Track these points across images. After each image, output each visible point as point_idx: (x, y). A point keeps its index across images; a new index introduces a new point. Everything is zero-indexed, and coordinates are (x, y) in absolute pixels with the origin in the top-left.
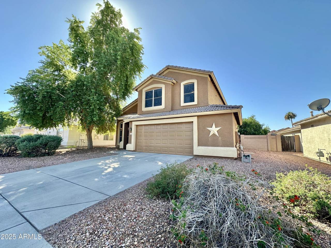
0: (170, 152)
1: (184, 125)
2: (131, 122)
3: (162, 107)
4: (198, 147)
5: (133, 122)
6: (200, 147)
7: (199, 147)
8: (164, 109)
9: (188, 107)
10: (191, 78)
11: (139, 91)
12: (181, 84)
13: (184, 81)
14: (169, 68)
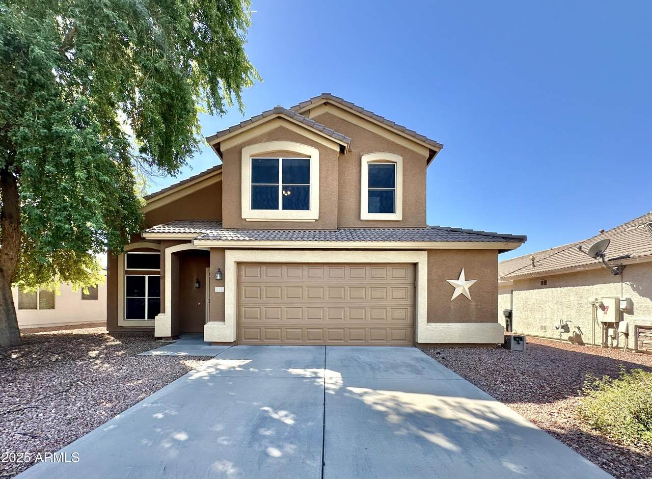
0: (350, 340)
1: (389, 271)
2: (223, 250)
3: (311, 214)
4: (427, 325)
5: (227, 252)
6: (433, 325)
7: (429, 324)
8: (316, 220)
9: (380, 225)
10: (390, 151)
11: (227, 150)
12: (361, 158)
13: (370, 151)
14: (328, 103)
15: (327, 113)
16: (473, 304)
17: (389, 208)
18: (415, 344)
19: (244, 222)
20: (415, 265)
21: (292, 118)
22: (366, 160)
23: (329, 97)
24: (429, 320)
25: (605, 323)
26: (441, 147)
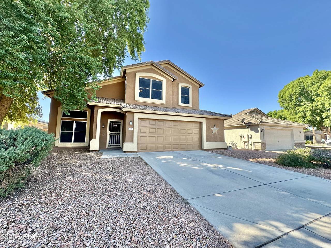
0: (181, 148)
1: (193, 124)
2: (133, 112)
4: (206, 143)
6: (208, 143)
8: (164, 104)
9: (184, 108)
10: (187, 83)
11: (129, 73)
12: (179, 84)
13: (181, 82)
14: (168, 63)
15: (167, 66)
16: (218, 136)
17: (188, 102)
18: (202, 149)
19: (135, 102)
20: (201, 123)
21: (158, 66)
22: (181, 85)
23: (169, 62)
24: (207, 141)
25: (244, 142)
26: (204, 85)
